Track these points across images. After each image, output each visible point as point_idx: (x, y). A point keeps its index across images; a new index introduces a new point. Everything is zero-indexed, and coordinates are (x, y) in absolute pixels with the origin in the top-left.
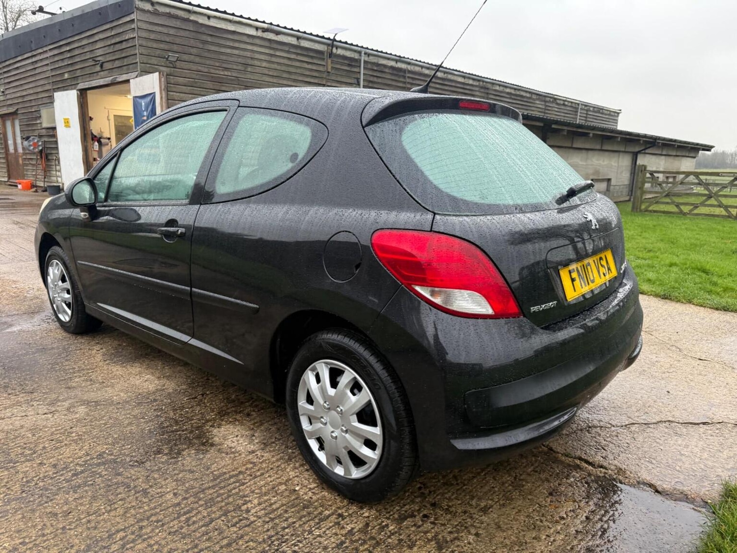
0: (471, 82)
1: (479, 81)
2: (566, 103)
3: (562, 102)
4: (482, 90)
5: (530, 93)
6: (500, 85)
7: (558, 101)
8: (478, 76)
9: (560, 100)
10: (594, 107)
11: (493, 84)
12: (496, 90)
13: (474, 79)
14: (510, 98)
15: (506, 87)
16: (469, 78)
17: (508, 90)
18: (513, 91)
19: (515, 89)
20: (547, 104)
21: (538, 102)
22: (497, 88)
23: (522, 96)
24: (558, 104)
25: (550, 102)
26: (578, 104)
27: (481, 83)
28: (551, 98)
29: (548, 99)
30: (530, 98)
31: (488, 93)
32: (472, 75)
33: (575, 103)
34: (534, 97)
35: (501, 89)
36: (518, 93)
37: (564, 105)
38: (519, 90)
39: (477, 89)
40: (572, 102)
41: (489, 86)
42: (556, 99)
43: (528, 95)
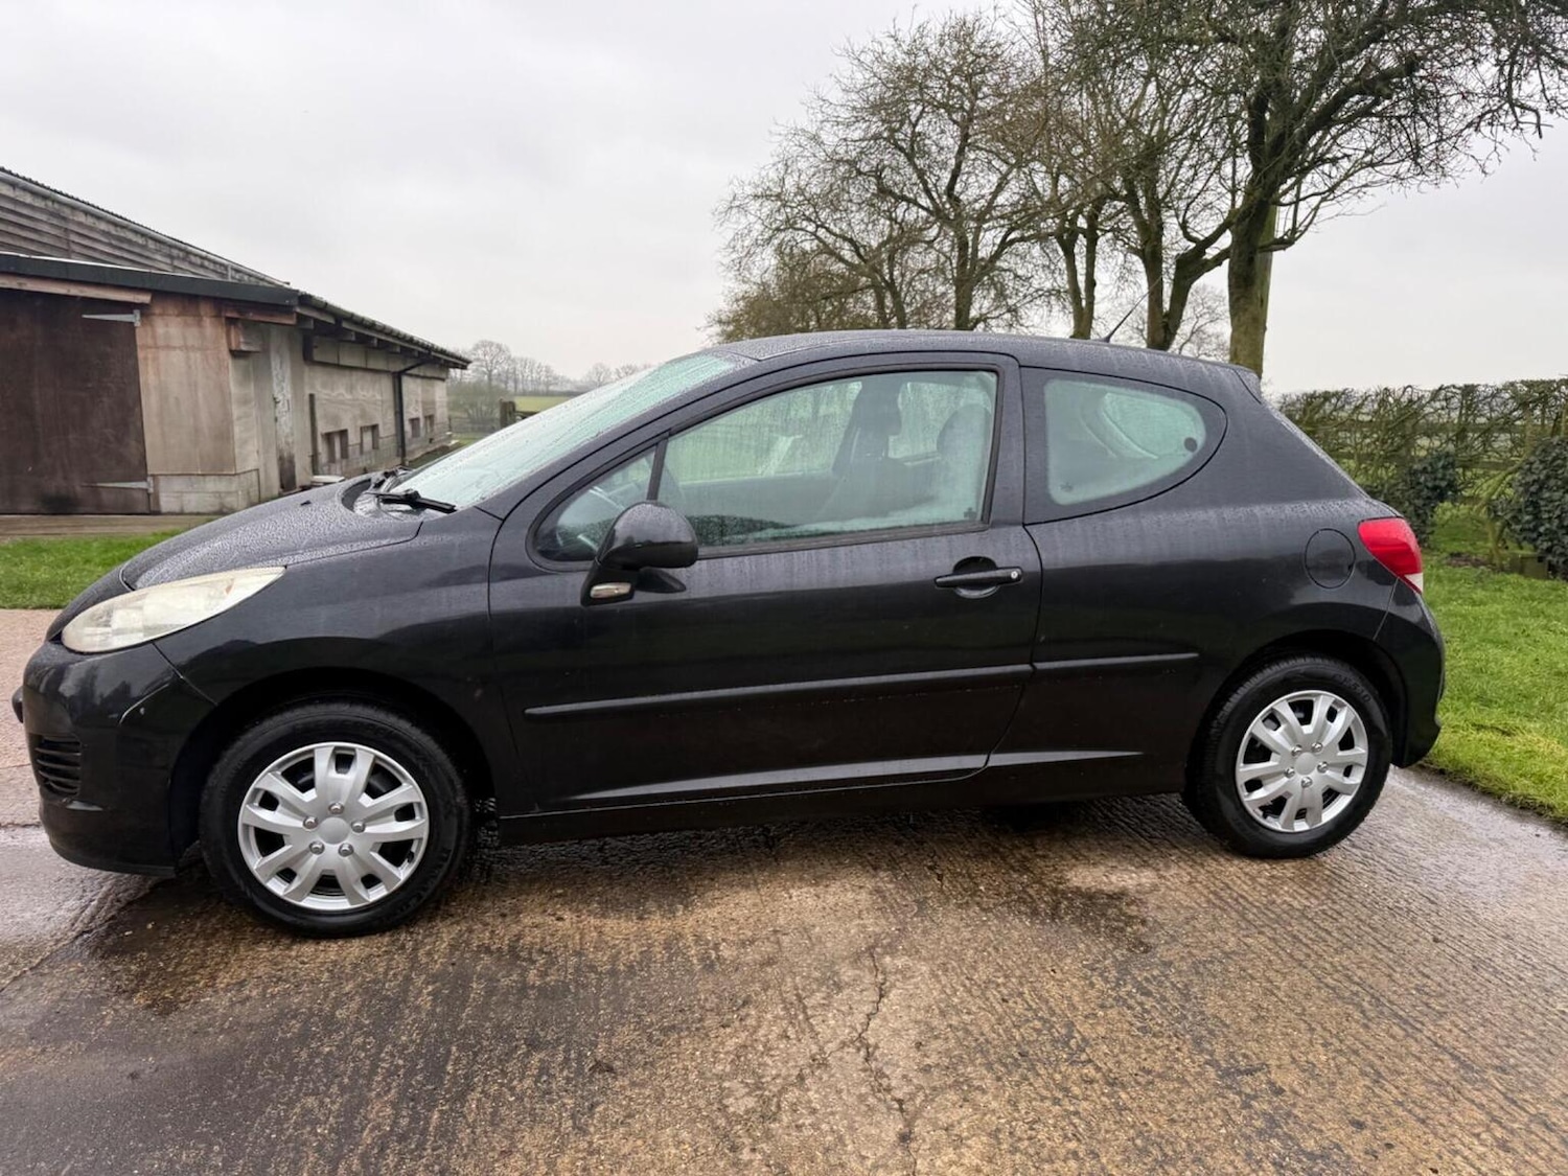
0: (28, 199)
1: (45, 198)
2: (206, 263)
3: (199, 261)
4: (55, 222)
5: (143, 235)
6: (86, 213)
7: (193, 258)
8: (42, 186)
9: (196, 255)
10: (250, 275)
11: (73, 208)
12: (80, 224)
13: (34, 194)
14: (110, 245)
15: (99, 218)
16: (25, 189)
17: (103, 226)
18: (112, 230)
19: (115, 225)
20: (176, 263)
21: (158, 257)
22: (82, 218)
23: (130, 242)
24: (191, 263)
25: (178, 258)
26: (226, 267)
27: (50, 204)
28: (180, 249)
29: (175, 252)
30: (144, 247)
31: (66, 230)
32: (30, 181)
33: (221, 265)
34: (151, 245)
35: (90, 221)
36: (122, 233)
37: (202, 266)
38: (123, 227)
39: (44, 217)
40: (215, 263)
41: (67, 212)
42: (189, 253)
43: (141, 241)
